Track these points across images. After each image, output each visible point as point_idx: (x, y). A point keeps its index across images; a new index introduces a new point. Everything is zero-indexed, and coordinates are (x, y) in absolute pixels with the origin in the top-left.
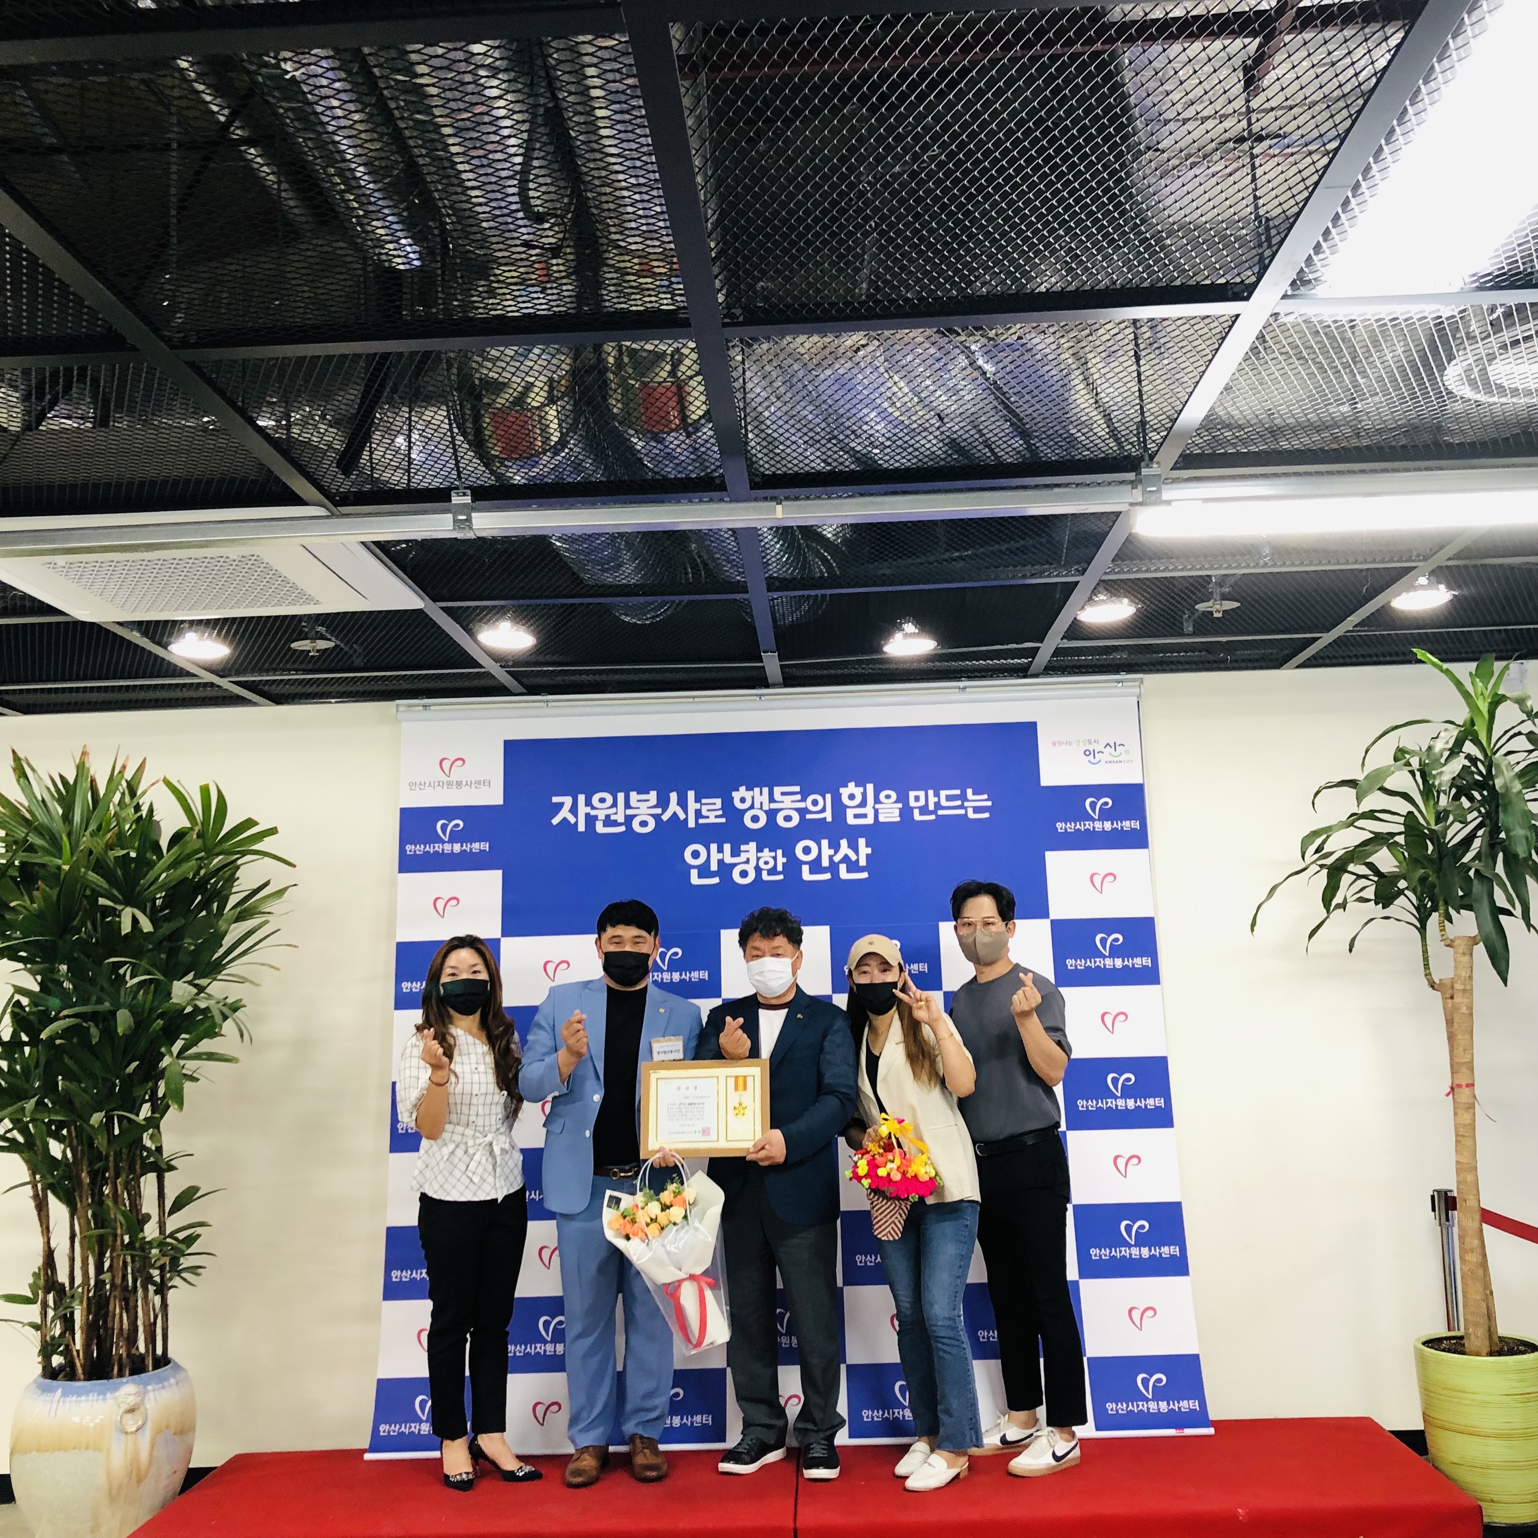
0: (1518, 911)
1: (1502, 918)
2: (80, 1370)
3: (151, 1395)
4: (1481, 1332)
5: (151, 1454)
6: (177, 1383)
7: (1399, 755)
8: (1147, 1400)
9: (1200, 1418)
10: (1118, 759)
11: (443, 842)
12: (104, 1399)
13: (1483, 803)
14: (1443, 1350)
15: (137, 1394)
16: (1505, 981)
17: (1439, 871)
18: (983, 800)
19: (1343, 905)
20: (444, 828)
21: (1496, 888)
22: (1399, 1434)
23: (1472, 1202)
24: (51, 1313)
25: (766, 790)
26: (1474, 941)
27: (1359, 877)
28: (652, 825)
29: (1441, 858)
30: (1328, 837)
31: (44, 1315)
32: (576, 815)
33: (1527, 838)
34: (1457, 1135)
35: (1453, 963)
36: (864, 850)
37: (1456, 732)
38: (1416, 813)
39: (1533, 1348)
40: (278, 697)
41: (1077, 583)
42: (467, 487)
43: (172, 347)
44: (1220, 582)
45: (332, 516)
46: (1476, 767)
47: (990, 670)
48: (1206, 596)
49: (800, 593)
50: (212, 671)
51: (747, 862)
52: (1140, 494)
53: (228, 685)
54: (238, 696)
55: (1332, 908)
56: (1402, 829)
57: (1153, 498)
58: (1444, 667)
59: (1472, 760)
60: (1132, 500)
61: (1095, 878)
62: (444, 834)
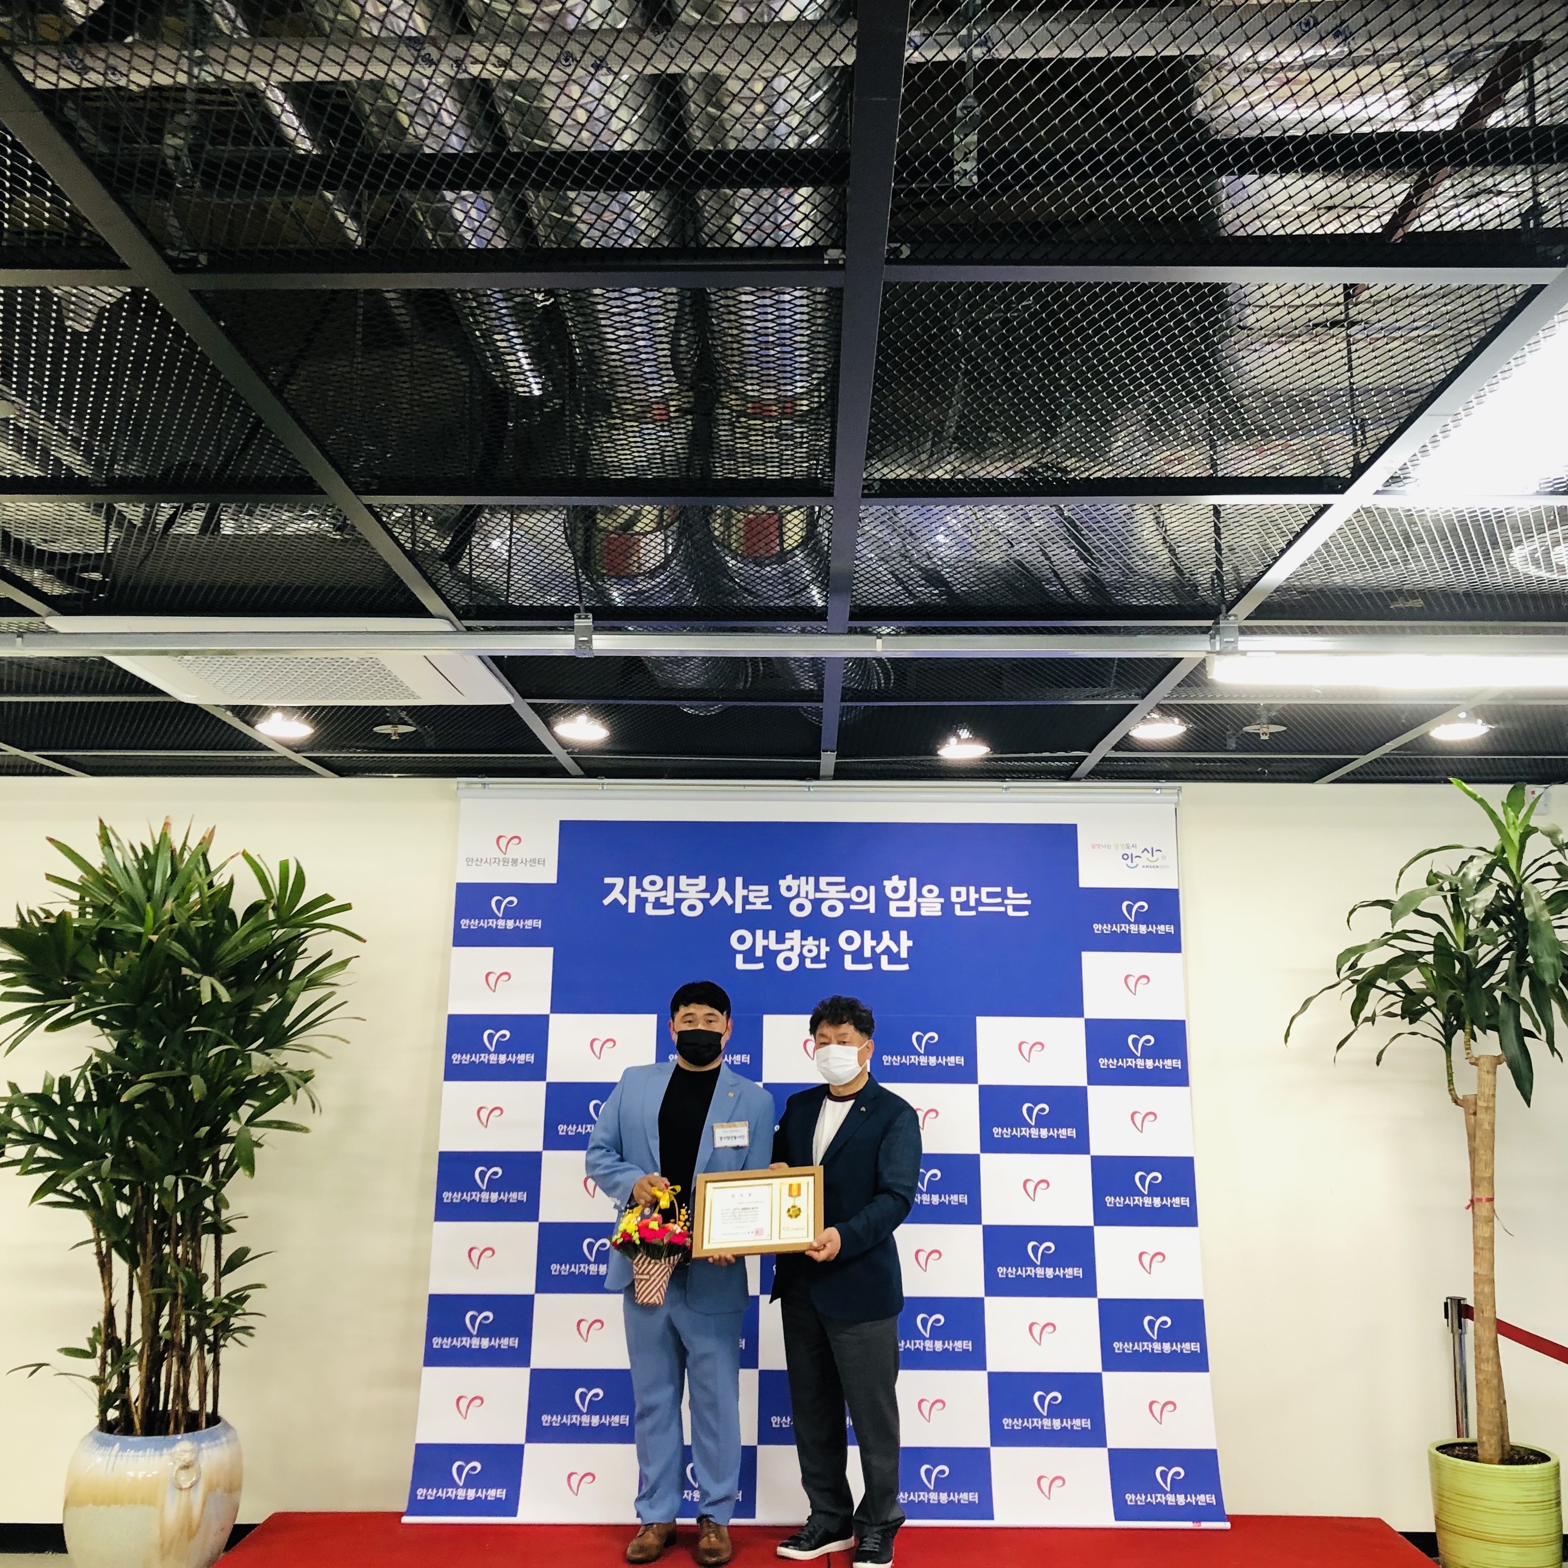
0: (1543, 1036)
1: (1527, 1040)
2: (138, 1425)
3: (204, 1452)
4: (1494, 1440)
5: (202, 1512)
6: (228, 1441)
7: (1433, 879)
8: (1165, 1493)
9: (1216, 1511)
10: (1155, 864)
11: (497, 918)
12: (161, 1455)
13: (1511, 927)
14: (1457, 1456)
15: (192, 1451)
16: (1528, 1102)
17: (1466, 991)
18: (1022, 899)
19: (1372, 1019)
20: (499, 903)
21: (1522, 1011)
22: (1410, 1536)
23: (1487, 1314)
24: (109, 1369)
25: (812, 880)
26: (1498, 1061)
27: (1389, 992)
28: (700, 909)
29: (1469, 979)
30: (1361, 955)
31: (103, 1369)
32: (626, 896)
33: (1554, 966)
34: (1475, 1247)
35: (1476, 1081)
36: (906, 942)
37: (1488, 860)
38: (1446, 934)
39: (1544, 1458)
40: (342, 770)
41: (1136, 705)
42: (587, 610)
43: (357, 493)
44: (1268, 708)
45: (458, 631)
46: (1506, 893)
47: (1034, 772)
48: (1255, 720)
49: (871, 704)
50: (289, 747)
51: (792, 949)
52: (1218, 644)
53: (299, 759)
54: (305, 768)
55: (1360, 1021)
56: (1431, 948)
57: (1230, 648)
58: (1479, 796)
59: (1502, 887)
60: (1209, 649)
61: (1129, 979)
62: (499, 909)
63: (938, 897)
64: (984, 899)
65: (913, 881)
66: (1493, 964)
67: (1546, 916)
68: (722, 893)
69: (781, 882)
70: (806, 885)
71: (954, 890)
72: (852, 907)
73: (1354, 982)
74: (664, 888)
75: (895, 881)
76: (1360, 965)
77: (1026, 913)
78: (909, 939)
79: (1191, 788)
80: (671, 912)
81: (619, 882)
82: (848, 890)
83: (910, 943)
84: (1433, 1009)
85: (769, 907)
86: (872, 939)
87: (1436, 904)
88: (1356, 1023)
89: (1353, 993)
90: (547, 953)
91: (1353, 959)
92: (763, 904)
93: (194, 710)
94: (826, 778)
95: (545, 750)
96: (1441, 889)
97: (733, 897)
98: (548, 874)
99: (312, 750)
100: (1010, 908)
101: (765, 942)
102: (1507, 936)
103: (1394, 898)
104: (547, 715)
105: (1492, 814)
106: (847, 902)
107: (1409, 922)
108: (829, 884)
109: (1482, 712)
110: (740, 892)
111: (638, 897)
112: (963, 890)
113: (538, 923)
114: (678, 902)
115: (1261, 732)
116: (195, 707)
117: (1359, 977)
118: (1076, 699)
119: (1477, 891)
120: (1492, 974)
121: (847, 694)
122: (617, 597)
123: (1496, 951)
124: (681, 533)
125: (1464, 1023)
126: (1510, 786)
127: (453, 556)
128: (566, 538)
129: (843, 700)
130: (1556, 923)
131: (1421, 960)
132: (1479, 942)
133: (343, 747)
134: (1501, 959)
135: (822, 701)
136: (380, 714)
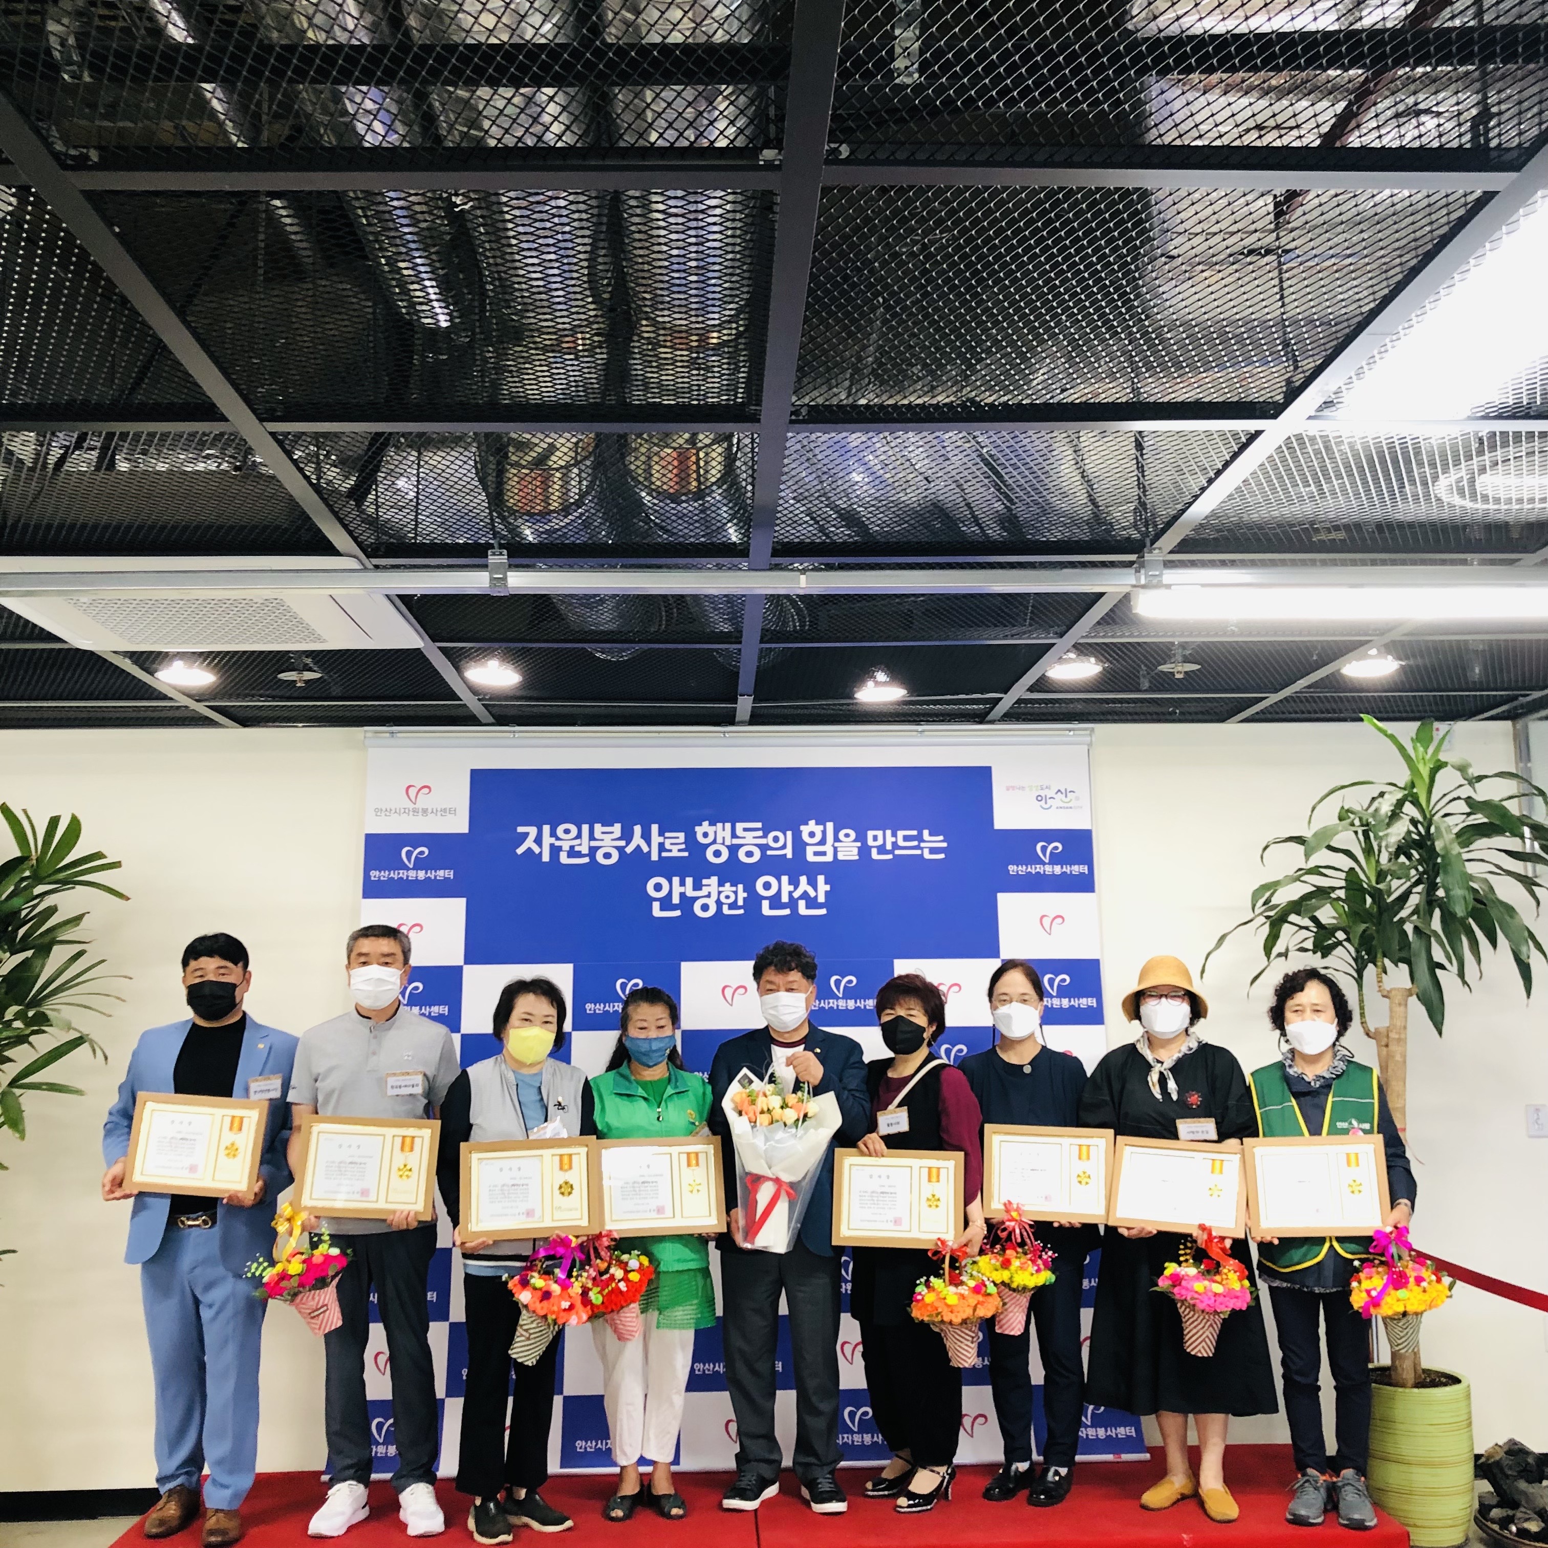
4: (1407, 1364)
7: (1344, 814)
9: (1137, 1444)
10: (1069, 805)
11: (408, 869)
13: (1421, 861)
16: (1440, 1034)
17: (1378, 925)
18: (939, 841)
19: (1285, 954)
20: (409, 854)
21: (1434, 943)
25: (728, 826)
26: (1409, 993)
27: (1301, 928)
28: (615, 856)
29: (1380, 913)
30: (1275, 891)
32: (540, 845)
33: (1465, 898)
35: (1388, 1013)
36: (823, 887)
37: (1400, 795)
38: (1358, 869)
39: (1455, 1380)
40: (245, 720)
41: (1054, 644)
42: (501, 546)
43: (261, 420)
44: (1183, 646)
45: (365, 569)
46: (1416, 828)
47: (949, 715)
48: (1170, 657)
49: (791, 645)
50: (189, 696)
51: (709, 896)
52: (1143, 577)
53: (202, 709)
54: (207, 718)
55: (1273, 956)
56: (1343, 884)
57: (1155, 581)
58: (1389, 732)
59: (1414, 822)
60: (1134, 582)
61: (1045, 920)
62: (409, 860)
63: (855, 841)
64: (901, 843)
65: (830, 826)
66: (1403, 898)
67: (1456, 849)
68: (637, 840)
69: (697, 829)
70: (723, 831)
71: (870, 834)
72: (769, 853)
73: (1267, 917)
74: (579, 836)
75: (812, 826)
76: (1274, 901)
77: (942, 856)
78: (826, 883)
79: (1103, 730)
80: (586, 860)
81: (533, 831)
82: (765, 836)
83: (828, 888)
84: (1345, 943)
85: (686, 854)
86: (790, 884)
87: (1348, 839)
88: (1269, 958)
89: (1266, 930)
90: (460, 904)
91: (1267, 894)
92: (679, 850)
93: (90, 656)
94: (742, 723)
95: (454, 696)
96: (1352, 824)
97: (649, 845)
98: (459, 824)
99: (214, 699)
100: (926, 852)
101: (682, 889)
102: (1417, 870)
103: (1307, 834)
104: (456, 659)
105: (1402, 749)
106: (764, 848)
107: (1322, 857)
108: (745, 830)
109: (1395, 648)
110: (656, 839)
111: (552, 845)
112: (879, 833)
113: (449, 874)
114: (593, 850)
115: (1175, 670)
116: (92, 653)
117: (1272, 913)
118: (995, 638)
119: (1389, 825)
120: (1402, 908)
121: (767, 636)
122: (529, 535)
123: (1408, 884)
124: (596, 467)
125: (1376, 957)
126: (1418, 724)
127: (359, 493)
128: (477, 474)
129: (762, 642)
130: (1466, 856)
131: (1333, 895)
132: (1389, 878)
133: (246, 696)
134: (1411, 893)
135: (740, 643)
136: (283, 660)
